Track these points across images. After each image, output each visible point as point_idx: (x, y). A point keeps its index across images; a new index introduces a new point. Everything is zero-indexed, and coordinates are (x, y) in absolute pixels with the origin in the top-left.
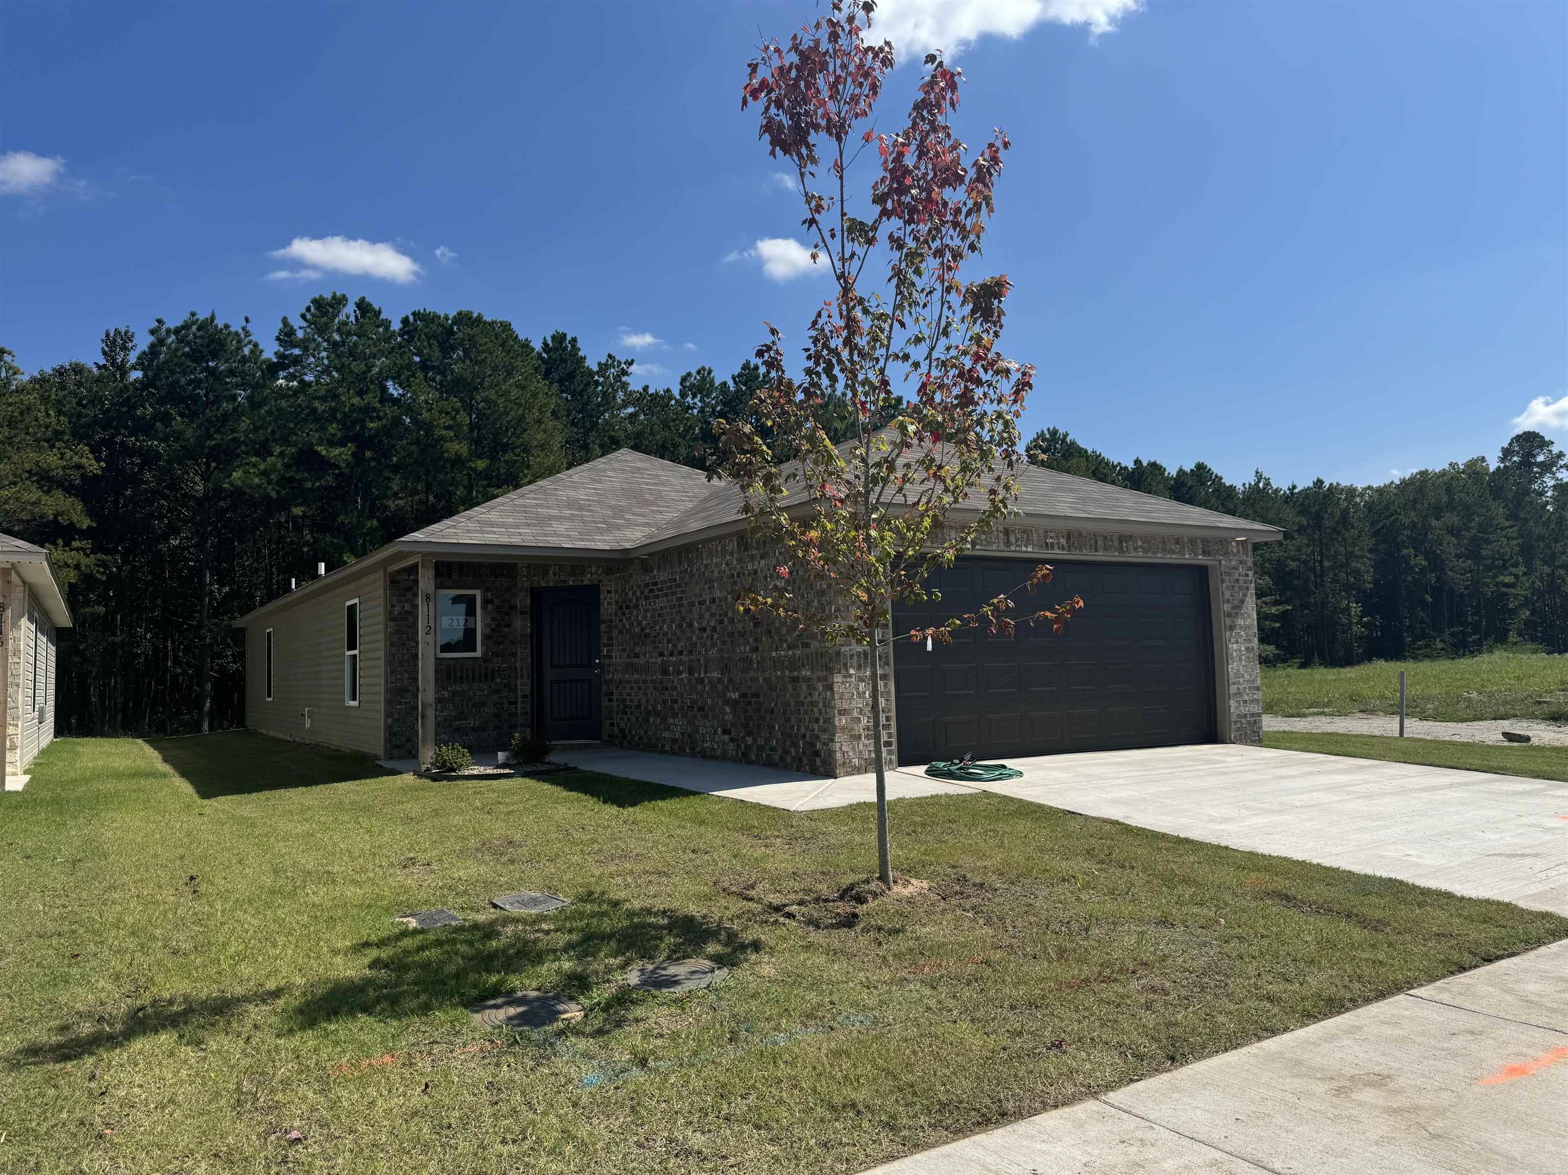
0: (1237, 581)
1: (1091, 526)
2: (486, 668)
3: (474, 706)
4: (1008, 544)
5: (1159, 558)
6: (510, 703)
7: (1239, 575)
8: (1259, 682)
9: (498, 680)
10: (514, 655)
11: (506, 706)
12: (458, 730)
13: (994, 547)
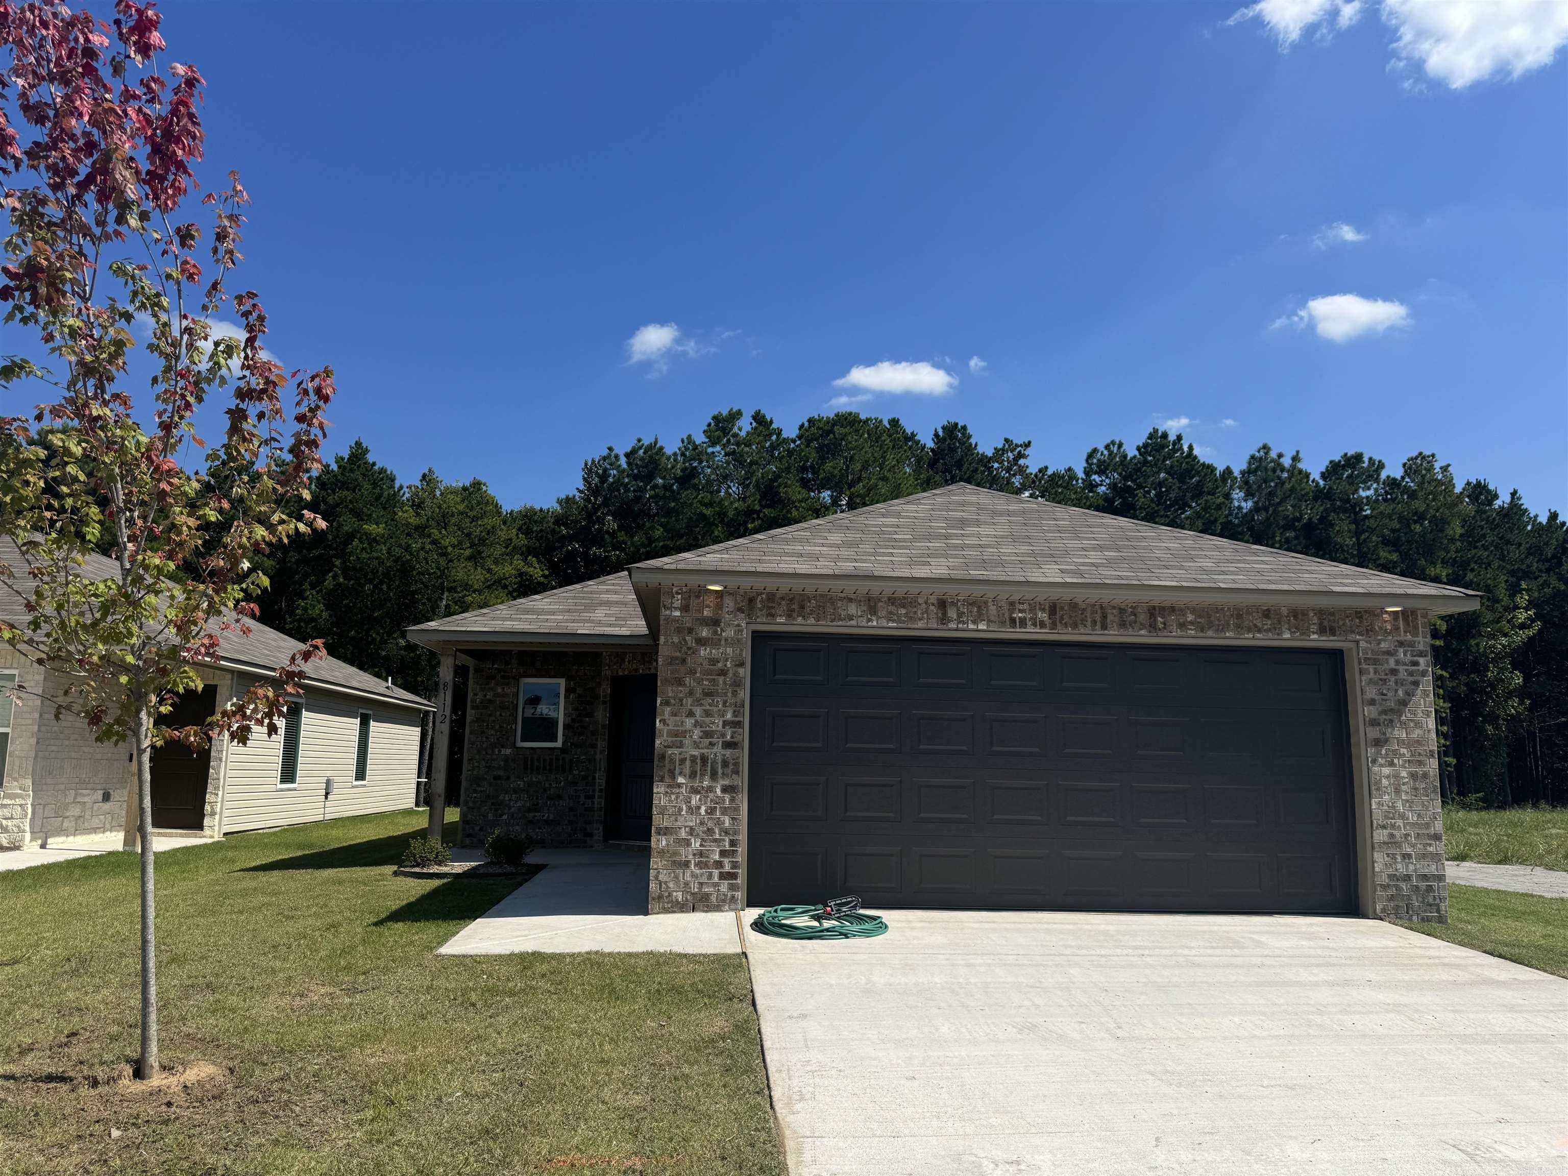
0: (1394, 672)
1: (1094, 596)
2: (564, 759)
3: (549, 798)
4: (944, 619)
5: (1229, 638)
6: (587, 797)
7: (1397, 662)
8: (1439, 826)
9: (576, 772)
10: (594, 746)
11: (582, 799)
12: (531, 822)
13: (920, 624)
